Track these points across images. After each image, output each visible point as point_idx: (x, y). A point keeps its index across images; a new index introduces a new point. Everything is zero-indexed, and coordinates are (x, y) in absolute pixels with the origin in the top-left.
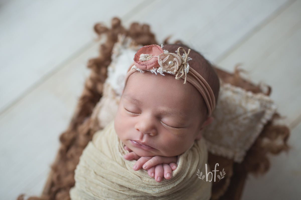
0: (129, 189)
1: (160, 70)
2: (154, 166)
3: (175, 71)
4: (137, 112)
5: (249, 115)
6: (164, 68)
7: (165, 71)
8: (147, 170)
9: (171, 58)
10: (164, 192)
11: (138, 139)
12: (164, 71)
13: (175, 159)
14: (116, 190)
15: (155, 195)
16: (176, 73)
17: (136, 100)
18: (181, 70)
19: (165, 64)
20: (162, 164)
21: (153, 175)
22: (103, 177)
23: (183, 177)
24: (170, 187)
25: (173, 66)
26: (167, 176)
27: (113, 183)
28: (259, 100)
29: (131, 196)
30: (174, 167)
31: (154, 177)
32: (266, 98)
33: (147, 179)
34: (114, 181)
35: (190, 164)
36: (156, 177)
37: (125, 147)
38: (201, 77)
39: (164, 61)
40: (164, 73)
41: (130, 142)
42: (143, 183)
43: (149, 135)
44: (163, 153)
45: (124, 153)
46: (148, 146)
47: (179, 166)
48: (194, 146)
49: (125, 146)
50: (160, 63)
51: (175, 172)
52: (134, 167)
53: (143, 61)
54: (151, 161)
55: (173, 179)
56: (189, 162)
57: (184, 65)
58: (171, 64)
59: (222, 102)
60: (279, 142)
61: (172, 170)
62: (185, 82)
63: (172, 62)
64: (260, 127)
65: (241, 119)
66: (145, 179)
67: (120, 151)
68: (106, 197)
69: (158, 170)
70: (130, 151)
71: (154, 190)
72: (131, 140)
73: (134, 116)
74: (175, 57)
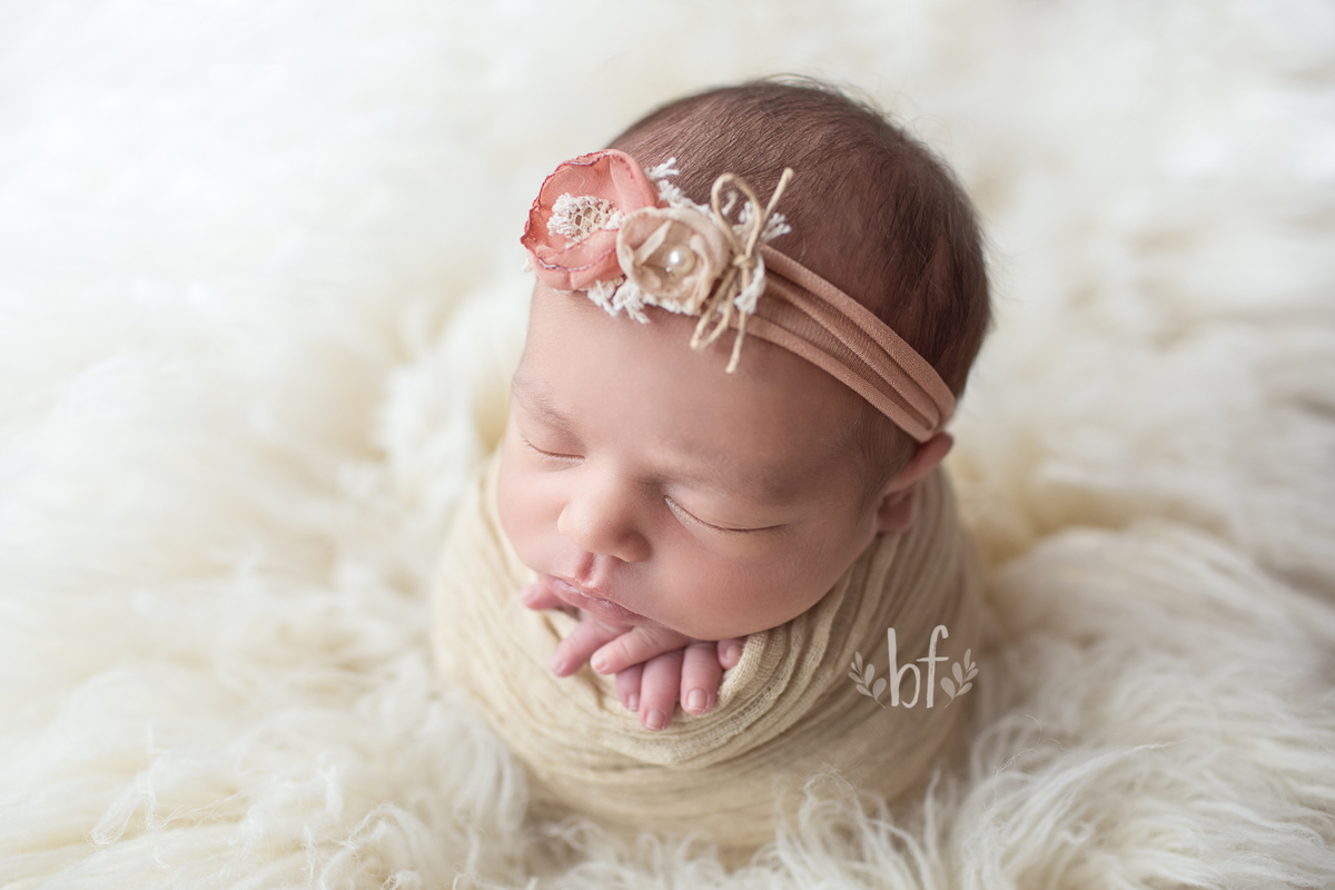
1: (630, 296)
4: (565, 451)
6: (645, 288)
7: (650, 299)
9: (679, 232)
12: (645, 301)
17: (550, 412)
19: (650, 266)
21: (632, 702)
25: (691, 272)
26: (689, 703)
39: (646, 252)
40: (651, 310)
43: (615, 560)
50: (626, 263)
57: (740, 270)
58: (682, 262)
63: (687, 254)
73: (553, 467)
74: (694, 232)
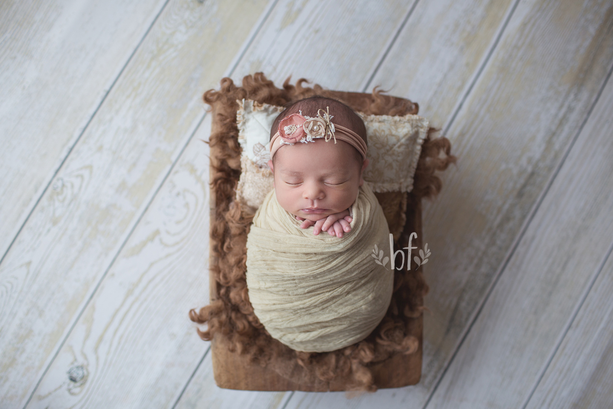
0: (315, 254)
1: (309, 138)
2: (332, 225)
3: (323, 134)
4: (299, 182)
5: (403, 141)
6: (312, 135)
7: (314, 137)
8: (326, 231)
9: (315, 123)
10: (348, 245)
11: (310, 206)
13: (347, 212)
14: (304, 260)
15: (341, 251)
16: (325, 136)
18: (328, 131)
19: (312, 131)
20: (338, 221)
21: (333, 233)
22: (284, 253)
23: (361, 226)
24: (352, 239)
25: (319, 130)
26: (346, 229)
27: (298, 254)
28: (408, 121)
29: (320, 260)
30: (350, 220)
31: (335, 236)
32: (415, 117)
33: (330, 239)
34: (298, 251)
35: (363, 212)
36: (337, 235)
37: (297, 218)
38: (347, 129)
39: (310, 128)
40: (314, 139)
41: (302, 211)
42: (327, 244)
43: (318, 199)
44: (336, 211)
45: (298, 223)
46: (321, 209)
47: (354, 217)
48: (360, 193)
49: (296, 216)
50: (307, 131)
51: (352, 224)
52: (315, 233)
53: (289, 134)
54: (328, 221)
55: (352, 231)
56: (362, 209)
57: (328, 126)
58: (317, 129)
59: (371, 137)
60: (442, 155)
61: (349, 223)
62: (335, 143)
63: (317, 126)
64: (418, 148)
65: (395, 148)
66: (327, 240)
67: (293, 223)
68: (295, 270)
69: (336, 228)
70: (303, 220)
71: (339, 246)
72: (302, 210)
73: (298, 186)
74: (318, 121)
